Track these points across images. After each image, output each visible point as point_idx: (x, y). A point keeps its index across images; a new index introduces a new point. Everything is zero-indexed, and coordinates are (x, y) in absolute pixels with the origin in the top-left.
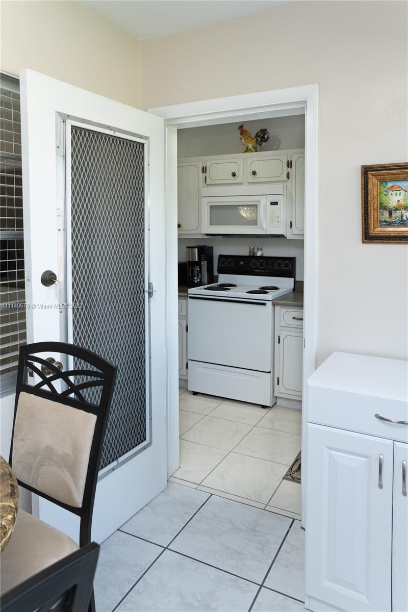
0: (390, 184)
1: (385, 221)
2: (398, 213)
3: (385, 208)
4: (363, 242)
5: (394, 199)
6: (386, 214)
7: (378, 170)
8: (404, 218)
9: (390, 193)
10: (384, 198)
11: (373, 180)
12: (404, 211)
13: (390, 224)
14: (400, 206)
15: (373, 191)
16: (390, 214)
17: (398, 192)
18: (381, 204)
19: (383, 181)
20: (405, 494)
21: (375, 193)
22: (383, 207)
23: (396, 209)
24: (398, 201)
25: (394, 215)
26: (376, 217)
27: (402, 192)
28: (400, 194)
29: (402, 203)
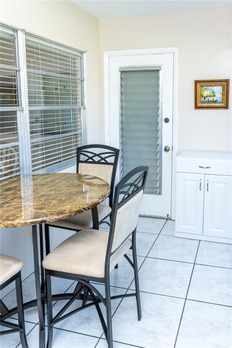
0: (204, 88)
1: (203, 101)
2: (207, 98)
3: (203, 96)
4: (195, 109)
5: (206, 93)
6: (203, 98)
7: (200, 82)
8: (209, 100)
9: (204, 91)
10: (202, 93)
11: (198, 86)
12: (209, 98)
13: (204, 102)
14: (208, 96)
15: (198, 90)
16: (205, 98)
17: (207, 91)
18: (201, 95)
19: (202, 86)
20: (208, 190)
21: (199, 91)
22: (202, 96)
23: (207, 97)
24: (207, 94)
25: (206, 99)
26: (199, 100)
27: (209, 90)
28: (208, 91)
29: (209, 94)
